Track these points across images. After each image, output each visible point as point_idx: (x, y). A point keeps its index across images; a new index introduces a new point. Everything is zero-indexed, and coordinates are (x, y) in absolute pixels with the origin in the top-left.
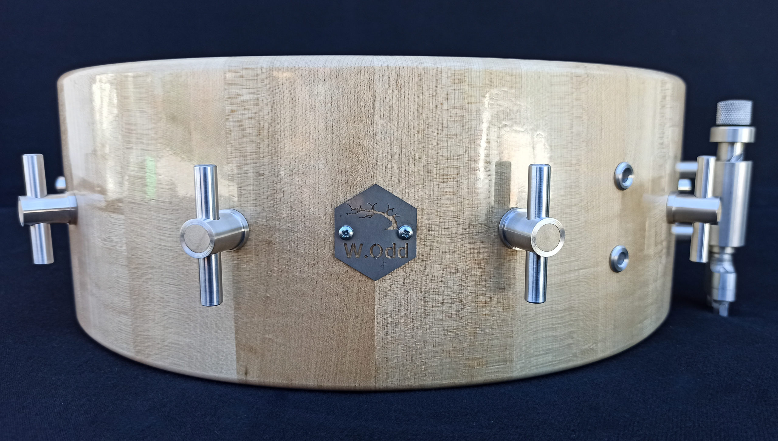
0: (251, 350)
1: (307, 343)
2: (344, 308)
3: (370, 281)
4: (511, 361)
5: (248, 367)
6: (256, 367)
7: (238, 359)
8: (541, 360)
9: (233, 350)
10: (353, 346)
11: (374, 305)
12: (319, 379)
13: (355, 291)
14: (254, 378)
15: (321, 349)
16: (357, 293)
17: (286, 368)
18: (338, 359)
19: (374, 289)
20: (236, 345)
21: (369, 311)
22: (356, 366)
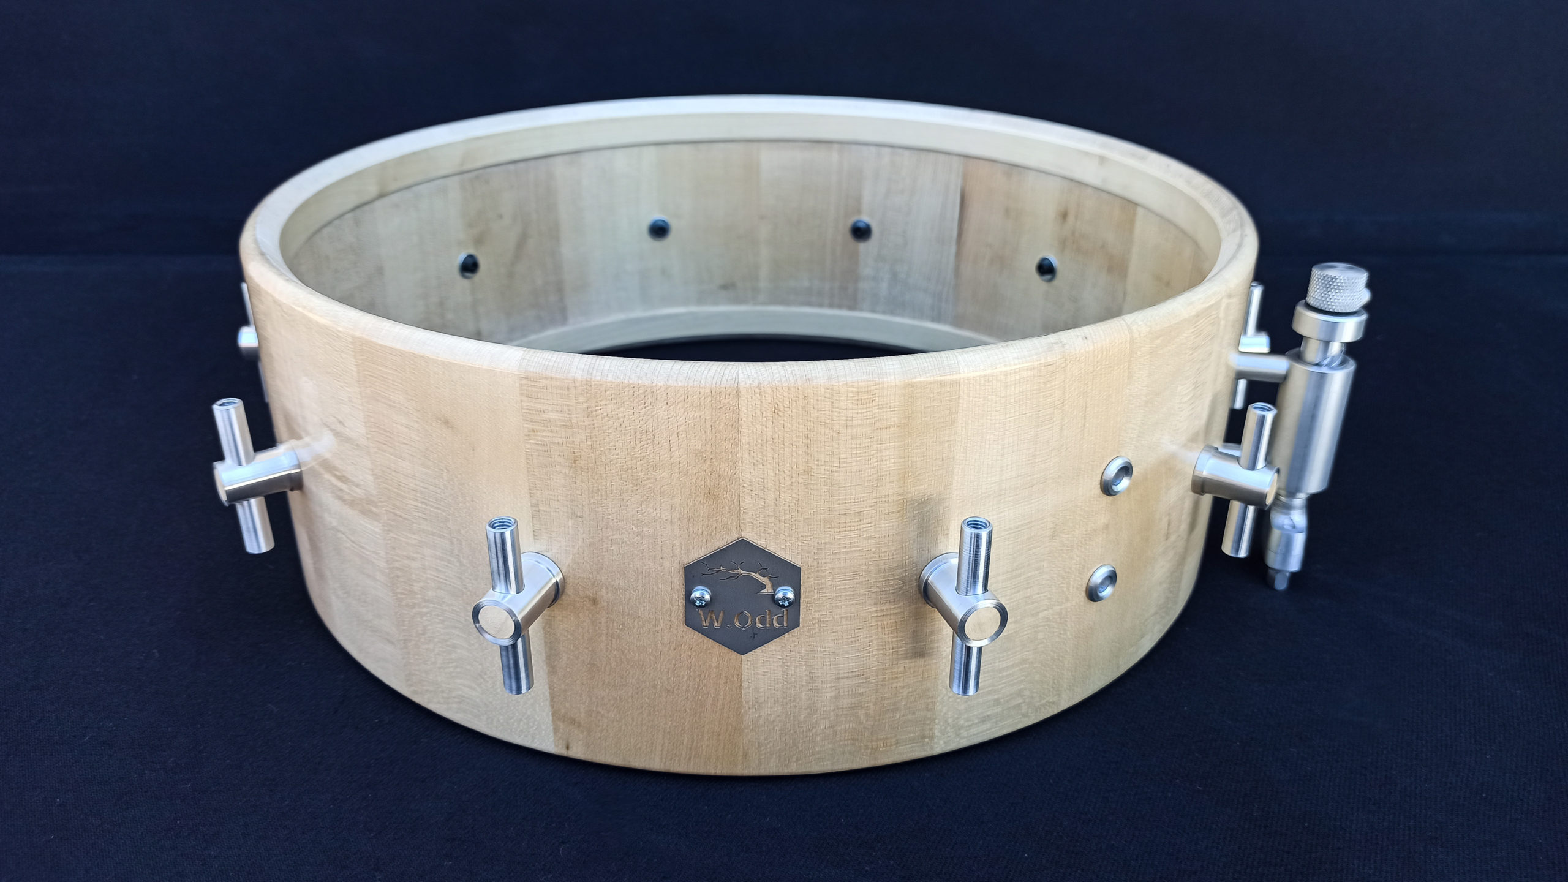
0: (573, 721)
1: (649, 722)
2: (699, 686)
3: (734, 655)
4: (932, 737)
5: (570, 740)
6: (580, 743)
7: (556, 730)
8: (974, 731)
9: (549, 719)
10: (712, 728)
11: (741, 682)
12: (667, 763)
13: (714, 665)
14: (578, 752)
15: (668, 730)
16: (717, 667)
17: (622, 747)
18: (693, 742)
19: (741, 663)
20: (552, 714)
21: (734, 689)
22: (717, 751)
